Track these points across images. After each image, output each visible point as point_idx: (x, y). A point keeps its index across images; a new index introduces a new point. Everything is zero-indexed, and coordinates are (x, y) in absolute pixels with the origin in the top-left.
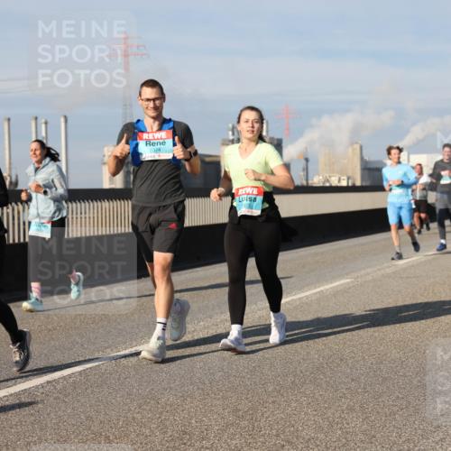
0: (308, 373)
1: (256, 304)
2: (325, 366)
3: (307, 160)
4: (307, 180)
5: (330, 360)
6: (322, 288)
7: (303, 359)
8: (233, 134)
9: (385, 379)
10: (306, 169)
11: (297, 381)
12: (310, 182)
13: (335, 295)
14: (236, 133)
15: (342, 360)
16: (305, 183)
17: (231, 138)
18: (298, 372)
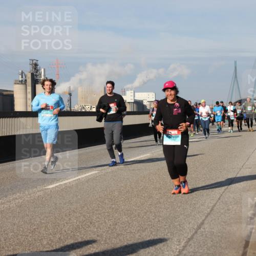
0: (70, 232)
1: (36, 188)
2: (81, 227)
3: (70, 95)
4: (70, 108)
5: (84, 223)
6: (79, 177)
7: (67, 223)
8: (22, 77)
9: (118, 235)
10: (70, 100)
11: (62, 237)
12: (72, 109)
13: (87, 182)
14: (24, 76)
15: (91, 223)
16: (69, 109)
17: (20, 79)
18: (63, 232)
